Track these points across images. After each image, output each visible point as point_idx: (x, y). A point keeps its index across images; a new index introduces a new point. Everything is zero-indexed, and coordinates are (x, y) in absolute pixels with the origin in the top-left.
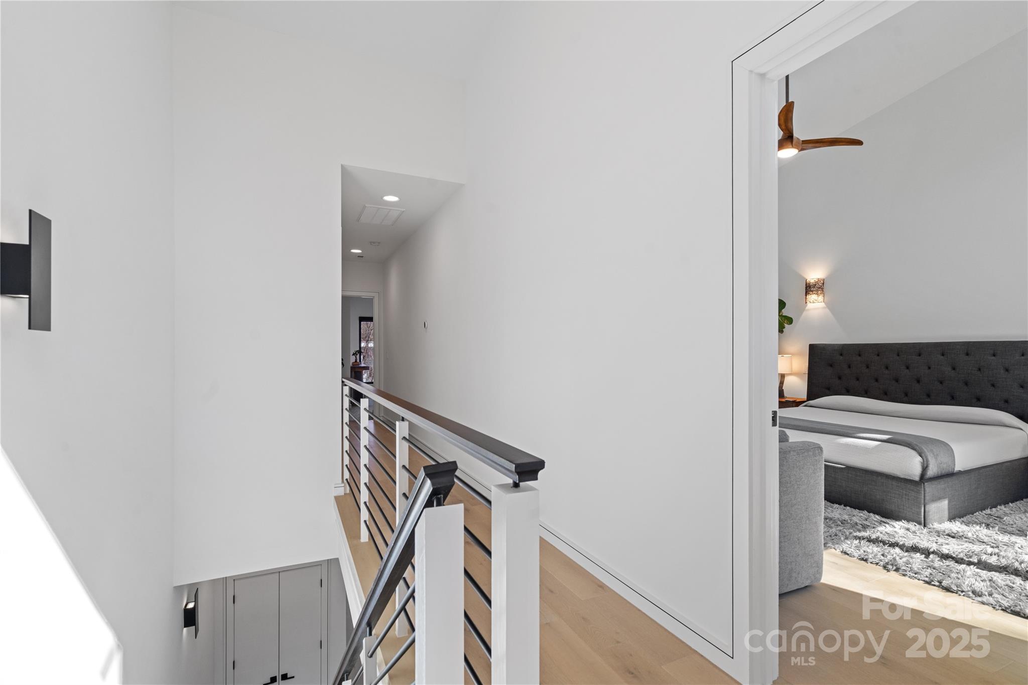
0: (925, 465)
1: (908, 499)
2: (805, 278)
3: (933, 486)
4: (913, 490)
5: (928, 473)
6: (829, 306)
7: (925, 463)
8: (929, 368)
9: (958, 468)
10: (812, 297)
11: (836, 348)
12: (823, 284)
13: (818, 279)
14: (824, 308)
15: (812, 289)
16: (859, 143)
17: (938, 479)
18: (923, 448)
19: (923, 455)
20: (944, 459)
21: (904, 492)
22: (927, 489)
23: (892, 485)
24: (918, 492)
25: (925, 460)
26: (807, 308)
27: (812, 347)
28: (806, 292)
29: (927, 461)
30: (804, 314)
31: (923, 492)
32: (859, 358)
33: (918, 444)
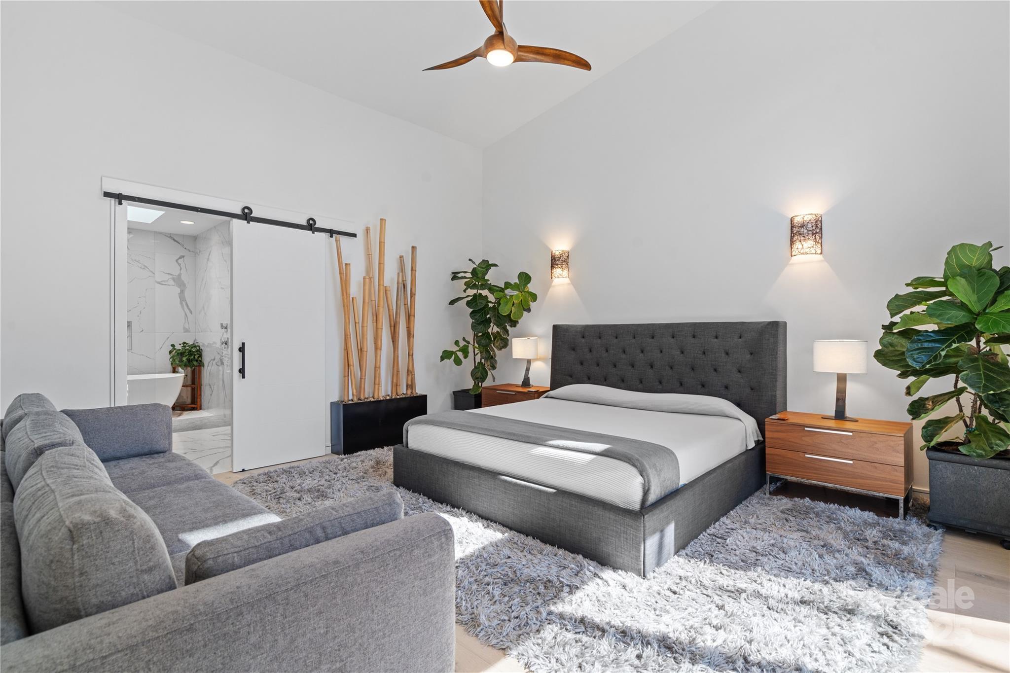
0: (647, 488)
1: (627, 539)
2: (550, 249)
3: (655, 517)
4: (631, 527)
5: (650, 499)
6: (574, 282)
7: (647, 484)
8: (661, 352)
9: (683, 481)
10: (558, 271)
11: (579, 329)
12: (568, 257)
13: (563, 251)
14: (569, 284)
15: (557, 262)
16: (586, 65)
17: (661, 504)
18: (645, 463)
19: (644, 474)
20: (667, 474)
21: (622, 528)
22: (647, 524)
23: (609, 518)
24: (637, 529)
25: (647, 481)
26: (553, 284)
27: (556, 328)
28: (552, 267)
29: (649, 482)
30: (551, 290)
31: (643, 529)
32: (599, 341)
33: (640, 458)
